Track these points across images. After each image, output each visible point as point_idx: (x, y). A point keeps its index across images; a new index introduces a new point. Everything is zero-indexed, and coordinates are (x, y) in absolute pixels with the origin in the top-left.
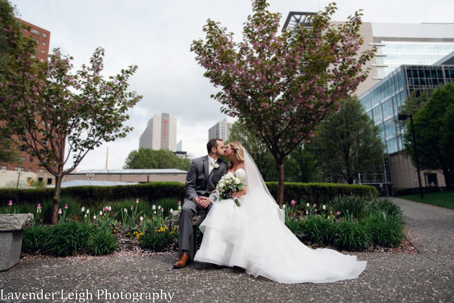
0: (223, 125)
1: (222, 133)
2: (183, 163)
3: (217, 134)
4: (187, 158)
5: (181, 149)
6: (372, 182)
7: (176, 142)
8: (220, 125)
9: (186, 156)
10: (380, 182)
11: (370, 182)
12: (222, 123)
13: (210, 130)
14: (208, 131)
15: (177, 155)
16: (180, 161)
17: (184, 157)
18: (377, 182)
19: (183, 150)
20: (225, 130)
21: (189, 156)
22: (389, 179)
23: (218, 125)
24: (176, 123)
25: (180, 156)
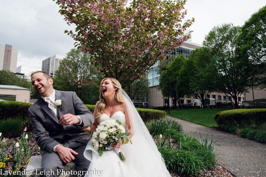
0: (53, 59)
1: (52, 64)
2: (21, 81)
3: (48, 65)
4: (25, 78)
5: (20, 71)
6: (139, 102)
7: (16, 66)
8: (51, 59)
9: (24, 77)
10: (143, 102)
11: (138, 102)
12: (52, 58)
13: (43, 62)
14: (42, 62)
15: (17, 75)
16: (19, 80)
17: (22, 77)
18: (141, 102)
19: (22, 72)
20: (54, 62)
21: (26, 77)
22: (147, 100)
23: (49, 59)
24: (17, 53)
25: (19, 76)
